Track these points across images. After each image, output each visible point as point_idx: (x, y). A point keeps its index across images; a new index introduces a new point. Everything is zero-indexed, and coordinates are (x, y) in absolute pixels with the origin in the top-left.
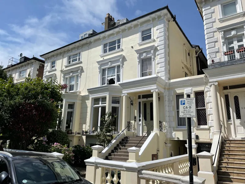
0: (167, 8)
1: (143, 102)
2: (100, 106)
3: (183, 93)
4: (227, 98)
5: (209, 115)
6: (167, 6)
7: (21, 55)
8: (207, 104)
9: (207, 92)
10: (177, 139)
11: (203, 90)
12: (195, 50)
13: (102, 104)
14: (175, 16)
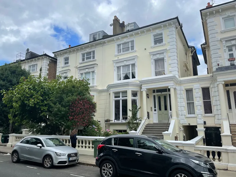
0: (177, 18)
1: (157, 95)
2: (121, 99)
3: (192, 88)
4: (228, 92)
5: (214, 106)
6: (177, 17)
7: (28, 50)
8: (212, 97)
9: (212, 88)
10: (188, 125)
11: (209, 86)
12: (191, 50)
13: (122, 97)
14: (182, 24)
